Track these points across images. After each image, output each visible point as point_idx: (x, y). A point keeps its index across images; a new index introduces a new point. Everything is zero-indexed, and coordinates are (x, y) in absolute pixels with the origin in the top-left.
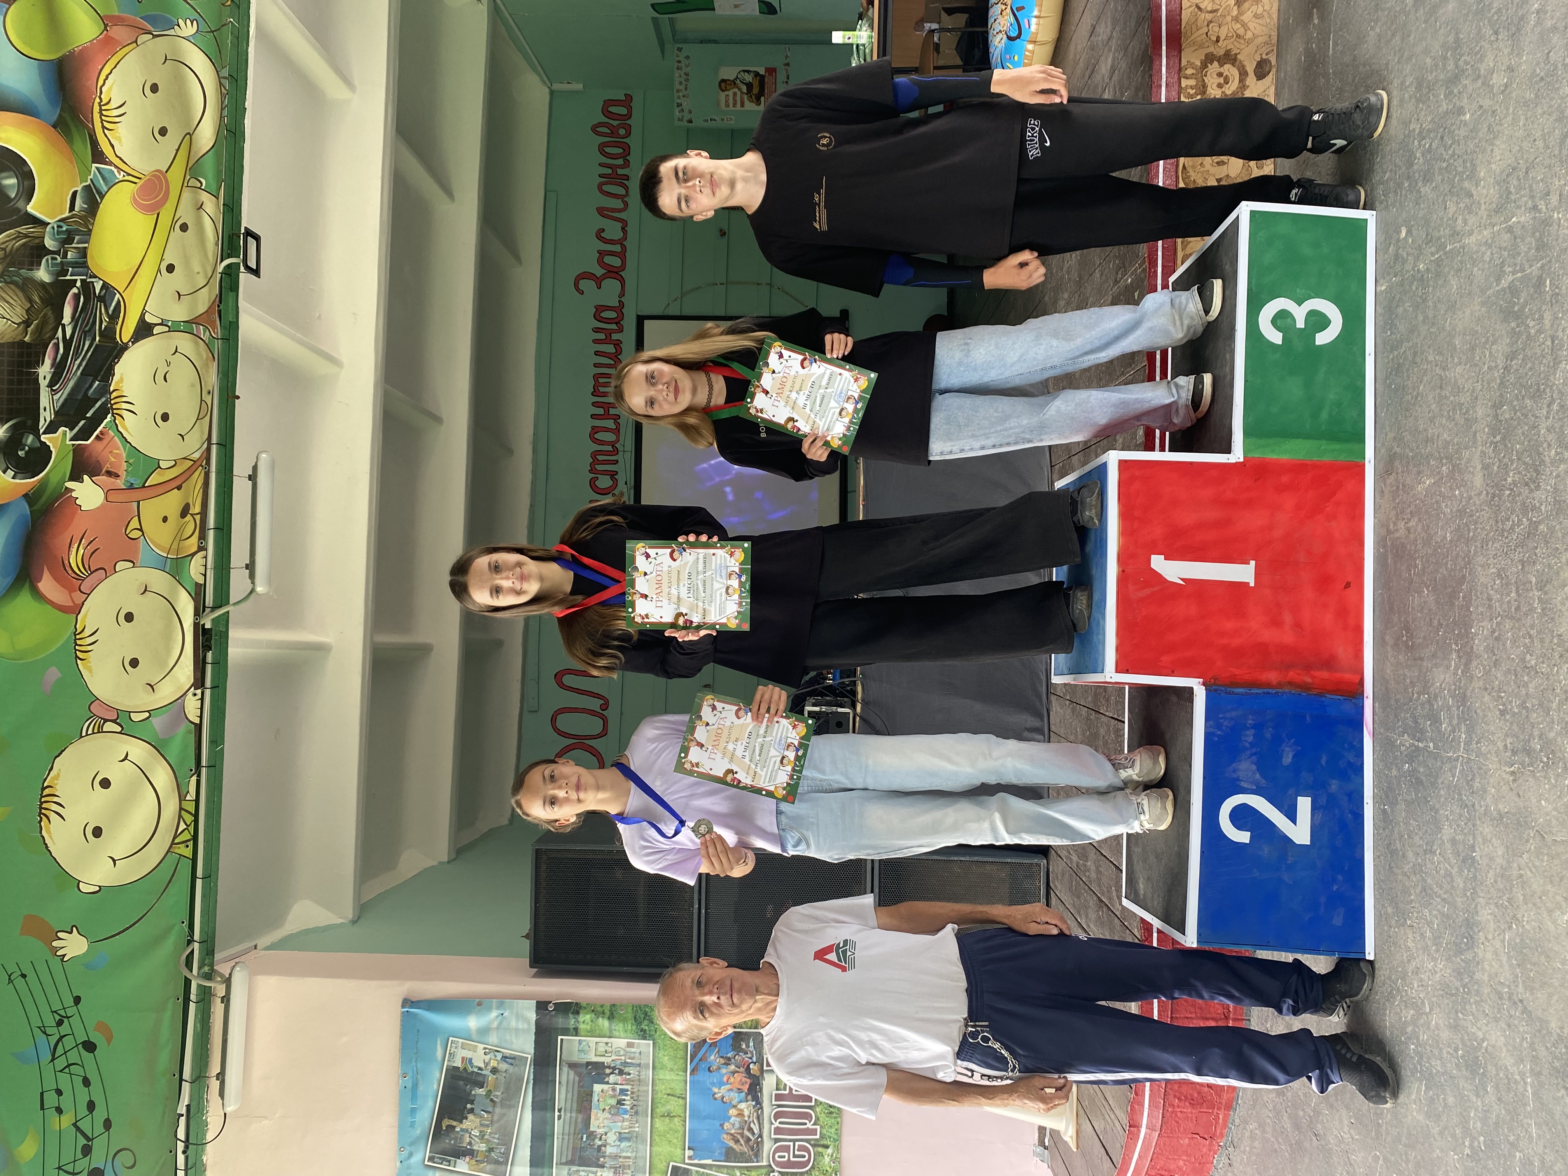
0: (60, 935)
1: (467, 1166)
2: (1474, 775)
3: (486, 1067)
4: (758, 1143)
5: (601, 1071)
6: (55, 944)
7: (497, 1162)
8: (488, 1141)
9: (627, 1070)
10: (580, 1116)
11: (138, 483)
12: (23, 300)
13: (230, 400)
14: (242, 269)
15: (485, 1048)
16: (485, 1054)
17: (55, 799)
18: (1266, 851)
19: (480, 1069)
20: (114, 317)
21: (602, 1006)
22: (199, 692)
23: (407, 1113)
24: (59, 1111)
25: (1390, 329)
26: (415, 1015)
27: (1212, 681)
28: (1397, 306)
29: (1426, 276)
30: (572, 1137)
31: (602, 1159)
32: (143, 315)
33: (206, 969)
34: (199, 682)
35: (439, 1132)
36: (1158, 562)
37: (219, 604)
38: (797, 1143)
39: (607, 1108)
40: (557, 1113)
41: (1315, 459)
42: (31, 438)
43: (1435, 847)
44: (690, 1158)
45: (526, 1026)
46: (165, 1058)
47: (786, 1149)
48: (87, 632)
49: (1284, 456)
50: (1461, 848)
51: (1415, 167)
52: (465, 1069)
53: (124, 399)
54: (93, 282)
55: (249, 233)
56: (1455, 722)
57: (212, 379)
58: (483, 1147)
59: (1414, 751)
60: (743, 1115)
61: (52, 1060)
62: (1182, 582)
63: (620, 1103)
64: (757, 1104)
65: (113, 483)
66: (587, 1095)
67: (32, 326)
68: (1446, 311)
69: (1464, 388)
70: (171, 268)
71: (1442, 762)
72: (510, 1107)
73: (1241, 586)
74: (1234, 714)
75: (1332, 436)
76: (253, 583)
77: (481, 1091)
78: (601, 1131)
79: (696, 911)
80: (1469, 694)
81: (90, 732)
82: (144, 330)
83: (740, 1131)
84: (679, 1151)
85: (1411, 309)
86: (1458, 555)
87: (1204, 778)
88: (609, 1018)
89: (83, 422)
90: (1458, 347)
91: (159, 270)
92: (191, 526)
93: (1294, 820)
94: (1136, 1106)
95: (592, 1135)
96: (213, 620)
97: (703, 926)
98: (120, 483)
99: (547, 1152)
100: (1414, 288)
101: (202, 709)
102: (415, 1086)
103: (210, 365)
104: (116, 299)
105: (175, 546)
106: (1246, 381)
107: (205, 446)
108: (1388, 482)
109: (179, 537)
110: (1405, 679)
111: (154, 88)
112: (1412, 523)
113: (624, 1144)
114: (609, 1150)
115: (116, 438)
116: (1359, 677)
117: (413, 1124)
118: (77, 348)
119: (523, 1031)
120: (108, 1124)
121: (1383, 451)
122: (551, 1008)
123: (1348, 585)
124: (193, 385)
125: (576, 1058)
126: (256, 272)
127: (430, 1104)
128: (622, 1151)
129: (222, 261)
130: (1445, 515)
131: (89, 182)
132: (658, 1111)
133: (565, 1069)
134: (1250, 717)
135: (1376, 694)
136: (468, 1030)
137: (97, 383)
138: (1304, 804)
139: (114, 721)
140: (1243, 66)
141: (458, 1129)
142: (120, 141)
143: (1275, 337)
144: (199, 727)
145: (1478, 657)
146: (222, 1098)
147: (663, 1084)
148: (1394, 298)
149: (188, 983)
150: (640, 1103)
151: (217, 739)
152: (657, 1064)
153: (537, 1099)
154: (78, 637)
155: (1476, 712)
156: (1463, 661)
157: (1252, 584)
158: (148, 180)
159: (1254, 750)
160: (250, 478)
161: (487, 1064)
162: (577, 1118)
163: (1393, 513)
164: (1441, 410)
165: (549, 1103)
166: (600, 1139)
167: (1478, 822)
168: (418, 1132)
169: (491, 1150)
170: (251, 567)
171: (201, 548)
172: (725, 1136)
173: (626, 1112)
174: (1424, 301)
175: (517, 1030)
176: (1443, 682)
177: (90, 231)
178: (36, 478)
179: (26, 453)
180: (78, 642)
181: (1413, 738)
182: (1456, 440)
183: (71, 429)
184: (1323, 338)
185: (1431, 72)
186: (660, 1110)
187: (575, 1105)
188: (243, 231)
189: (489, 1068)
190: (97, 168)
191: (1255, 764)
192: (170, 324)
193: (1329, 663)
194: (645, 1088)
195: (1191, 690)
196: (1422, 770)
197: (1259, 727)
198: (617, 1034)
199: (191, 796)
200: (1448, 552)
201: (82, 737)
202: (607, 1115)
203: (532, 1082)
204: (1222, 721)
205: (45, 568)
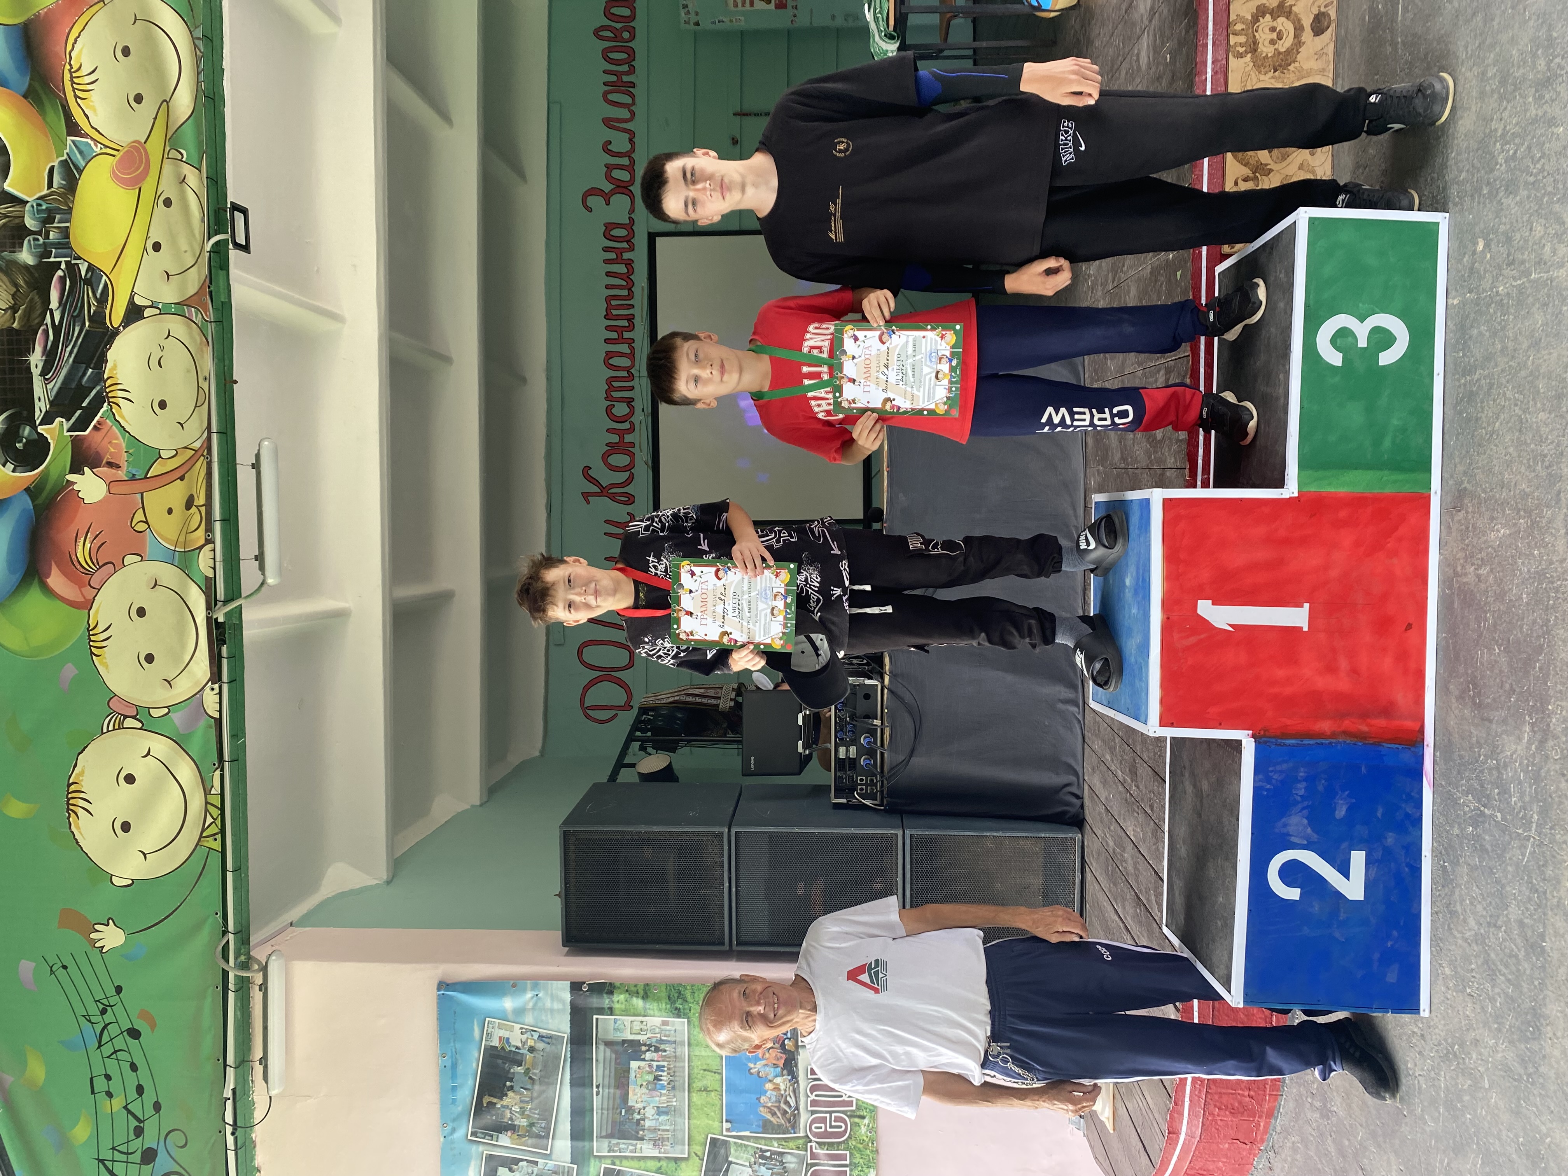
0: (97, 927)
1: (509, 1140)
2: (1546, 861)
3: (523, 1046)
4: (795, 1116)
5: (637, 1049)
6: (93, 936)
7: (539, 1136)
8: (528, 1117)
9: (662, 1047)
10: (618, 1092)
11: (140, 475)
12: (8, 284)
13: (228, 385)
14: (231, 246)
15: (521, 1028)
16: (522, 1033)
17: (82, 795)
18: (1316, 907)
19: (517, 1048)
20: (102, 301)
21: (636, 986)
22: (216, 686)
23: (448, 1091)
24: (109, 1095)
25: (1463, 350)
26: (451, 997)
27: (1262, 733)
28: (1472, 326)
29: (1505, 301)
30: (610, 1112)
31: (641, 1133)
32: (132, 298)
33: (243, 958)
34: (216, 676)
35: (479, 1109)
36: (1205, 608)
37: (230, 597)
38: (833, 1115)
39: (645, 1084)
40: (595, 1090)
41: (1376, 491)
42: (27, 429)
43: (1499, 923)
44: (728, 1130)
45: (560, 1006)
46: (209, 1043)
47: (823, 1120)
48: (100, 628)
49: (1342, 490)
50: (1529, 933)
51: (1497, 173)
52: (503, 1048)
53: (119, 387)
54: (77, 264)
55: (236, 207)
56: (1527, 799)
57: (208, 364)
58: (523, 1122)
59: (1479, 816)
60: (779, 1089)
61: (100, 1046)
62: (1231, 629)
63: (657, 1078)
64: (792, 1078)
65: (115, 474)
66: (624, 1071)
67: (20, 312)
68: (1529, 347)
69: (1547, 438)
70: (157, 247)
71: (1511, 838)
72: (548, 1084)
73: (1295, 631)
74: (1285, 766)
75: (1396, 466)
76: (263, 574)
77: (520, 1069)
78: (639, 1106)
79: (726, 890)
80: (1543, 774)
81: (110, 729)
82: (134, 313)
83: (777, 1104)
84: (716, 1124)
85: (1487, 334)
86: (1534, 622)
87: (1252, 834)
88: (643, 998)
89: (79, 412)
90: (1542, 391)
91: (145, 249)
92: (197, 518)
93: (1347, 876)
94: (1176, 1115)
95: (630, 1110)
96: (226, 614)
97: (734, 905)
98: (122, 474)
99: (587, 1126)
100: (1491, 311)
101: (220, 703)
102: (454, 1066)
103: (204, 349)
104: (103, 282)
105: (182, 539)
106: (1302, 408)
107: (205, 434)
108: (1456, 518)
109: (186, 530)
110: (1470, 736)
111: (126, 52)
112: (1483, 571)
113: (663, 1118)
114: (647, 1124)
115: (114, 427)
116: (1419, 724)
117: (454, 1101)
118: (67, 334)
119: (558, 1010)
120: (157, 1107)
121: (1451, 482)
122: (585, 988)
123: (1409, 626)
124: (188, 371)
125: (612, 1036)
126: (246, 248)
127: (470, 1082)
128: (661, 1124)
129: (209, 239)
130: (1521, 574)
131: (65, 157)
132: (695, 1085)
133: (602, 1047)
134: (1302, 769)
135: (1438, 744)
136: (504, 1011)
137: (90, 370)
138: (1358, 859)
139: (134, 717)
140: (1299, 20)
141: (498, 1106)
142: (94, 110)
143: (1334, 358)
144: (219, 722)
145: (1555, 737)
146: (267, 1082)
147: (699, 1060)
148: (1467, 316)
149: (225, 974)
150: (677, 1079)
151: (238, 732)
152: (692, 1042)
153: (574, 1076)
154: (91, 633)
155: (1551, 796)
156: (1538, 736)
157: (1306, 629)
158: (127, 151)
159: (1306, 803)
160: (253, 466)
161: (524, 1044)
162: (615, 1094)
163: (1461, 555)
164: (1519, 456)
165: (587, 1080)
166: (639, 1113)
167: (1550, 913)
168: (460, 1108)
169: (532, 1125)
170: (260, 558)
171: (208, 541)
172: (762, 1109)
173: (663, 1087)
174: (1503, 328)
175: (552, 1011)
176: (1514, 753)
177: (71, 209)
178: (36, 471)
179: (25, 445)
180: (92, 638)
181: (1479, 801)
182: (1536, 494)
183: (68, 420)
184: (1387, 358)
185: (1519, 67)
186: (697, 1085)
187: (613, 1081)
188: (229, 206)
189: (527, 1047)
190: (73, 142)
191: (1307, 818)
192: (160, 306)
193: (1388, 710)
194: (681, 1064)
195: (1239, 743)
196: (1487, 837)
197: (1311, 780)
198: (651, 1012)
199: (216, 790)
200: (1523, 613)
201: (103, 733)
202: (644, 1090)
203: (569, 1060)
204: (1271, 774)
205: (53, 563)
